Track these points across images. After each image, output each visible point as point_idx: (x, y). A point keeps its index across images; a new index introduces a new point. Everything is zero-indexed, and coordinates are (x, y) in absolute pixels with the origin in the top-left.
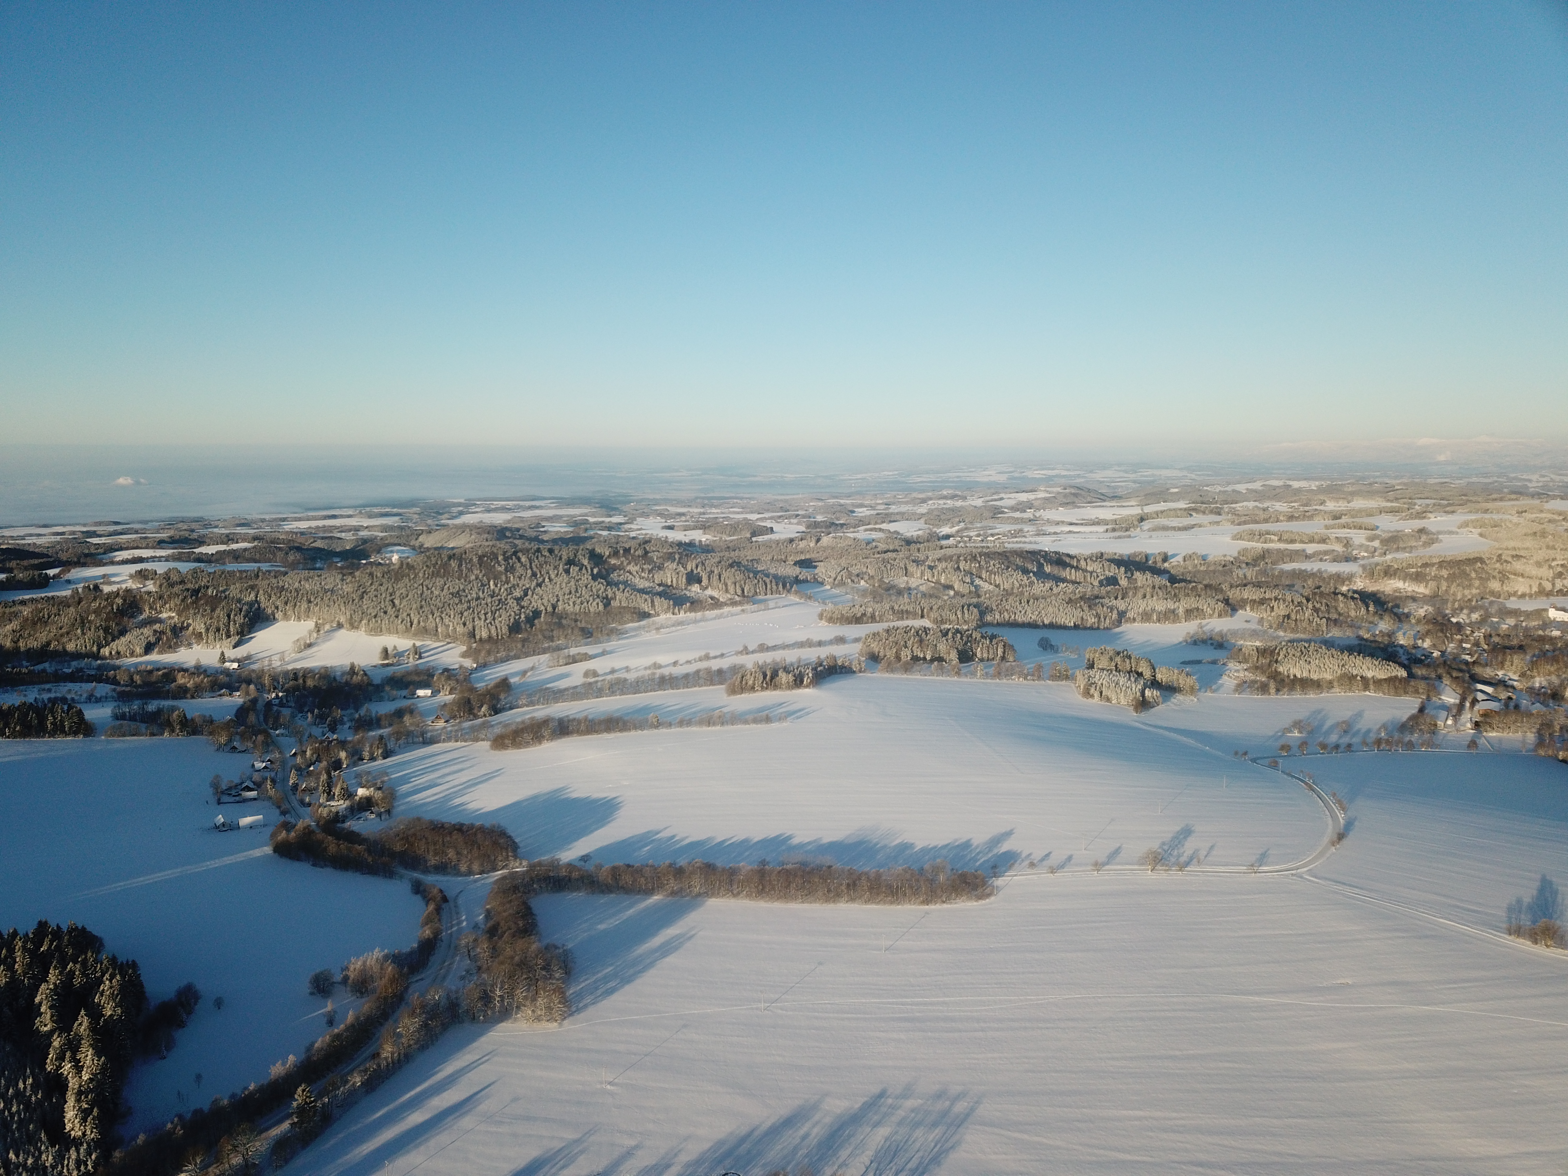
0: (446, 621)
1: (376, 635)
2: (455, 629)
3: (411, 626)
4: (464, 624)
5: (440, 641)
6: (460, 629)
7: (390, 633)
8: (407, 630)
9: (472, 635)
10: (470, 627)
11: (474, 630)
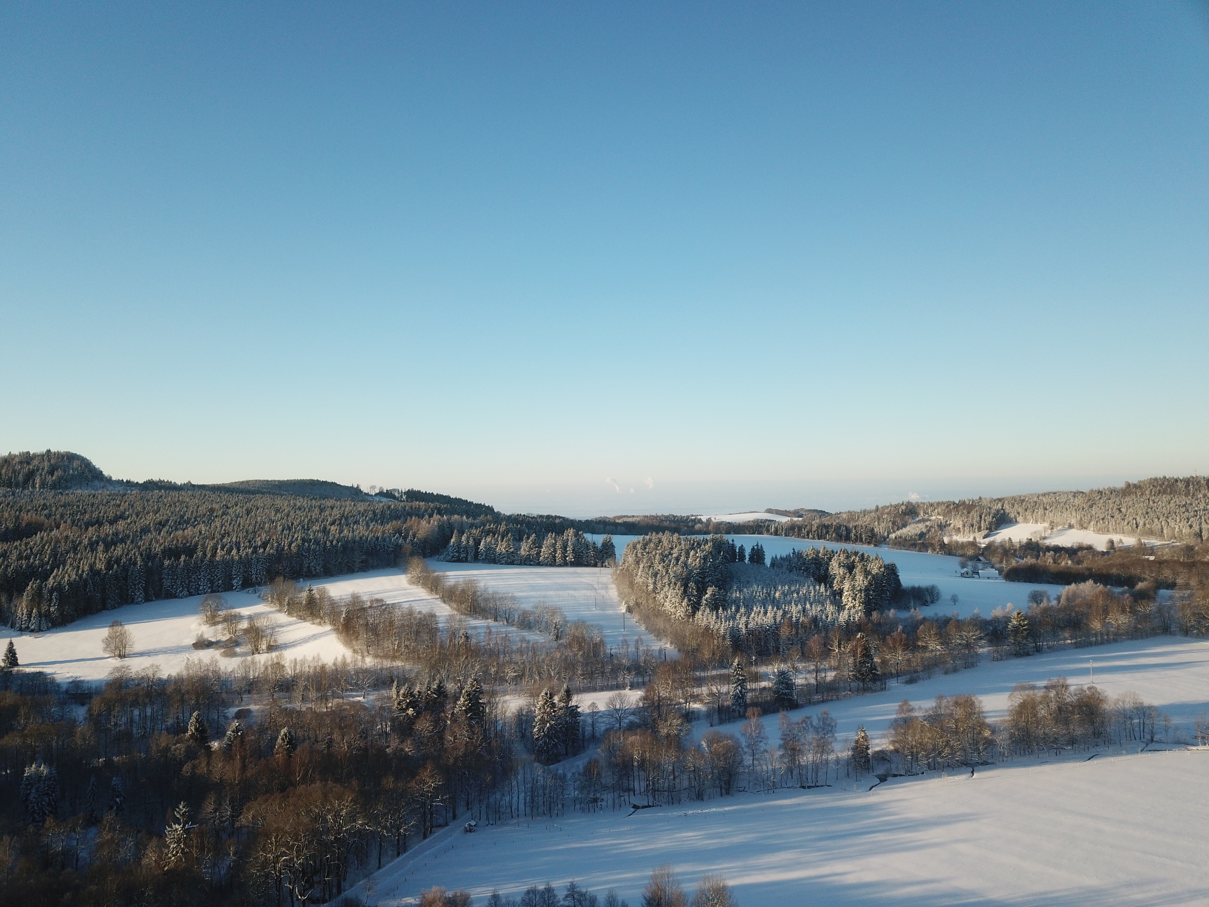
0: (1172, 524)
1: (1103, 534)
3: (1137, 527)
4: (1191, 526)
7: (1117, 533)
8: (1133, 530)
9: (1199, 535)
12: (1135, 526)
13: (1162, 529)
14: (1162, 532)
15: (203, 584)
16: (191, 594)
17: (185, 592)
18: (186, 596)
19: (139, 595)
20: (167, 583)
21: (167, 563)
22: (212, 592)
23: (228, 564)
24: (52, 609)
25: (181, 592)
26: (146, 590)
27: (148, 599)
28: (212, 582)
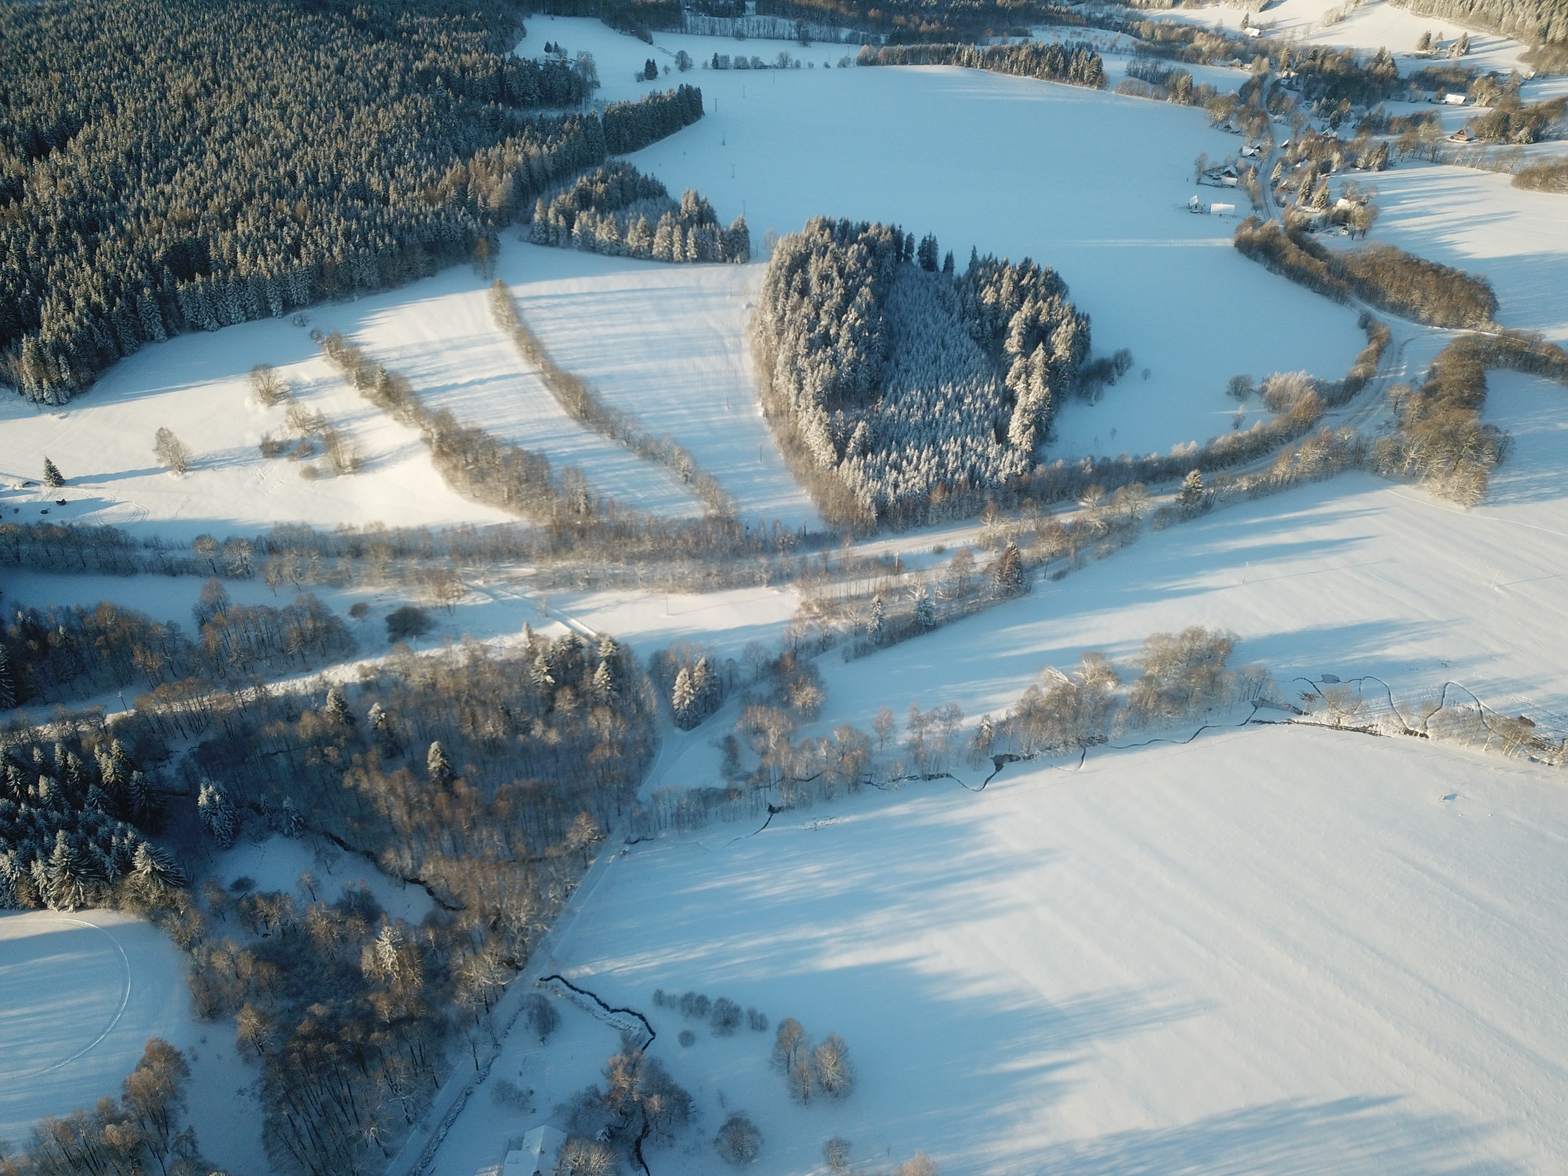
0: (1517, 9)
1: (1423, 16)
2: (1525, 21)
3: (1470, 9)
4: (1539, 17)
5: (1500, 35)
6: (1531, 23)
7: (1441, 15)
8: (1463, 15)
9: (1544, 33)
10: (1544, 21)
11: (1548, 26)
12: (1469, 6)
13: (1502, 15)
14: (1500, 20)
15: (235, 311)
16: (222, 325)
17: (215, 324)
18: (218, 329)
19: (159, 331)
20: (188, 313)
21: (181, 288)
22: (248, 319)
23: (260, 283)
24: (65, 376)
25: (210, 324)
26: (164, 323)
27: (170, 335)
28: (244, 307)
